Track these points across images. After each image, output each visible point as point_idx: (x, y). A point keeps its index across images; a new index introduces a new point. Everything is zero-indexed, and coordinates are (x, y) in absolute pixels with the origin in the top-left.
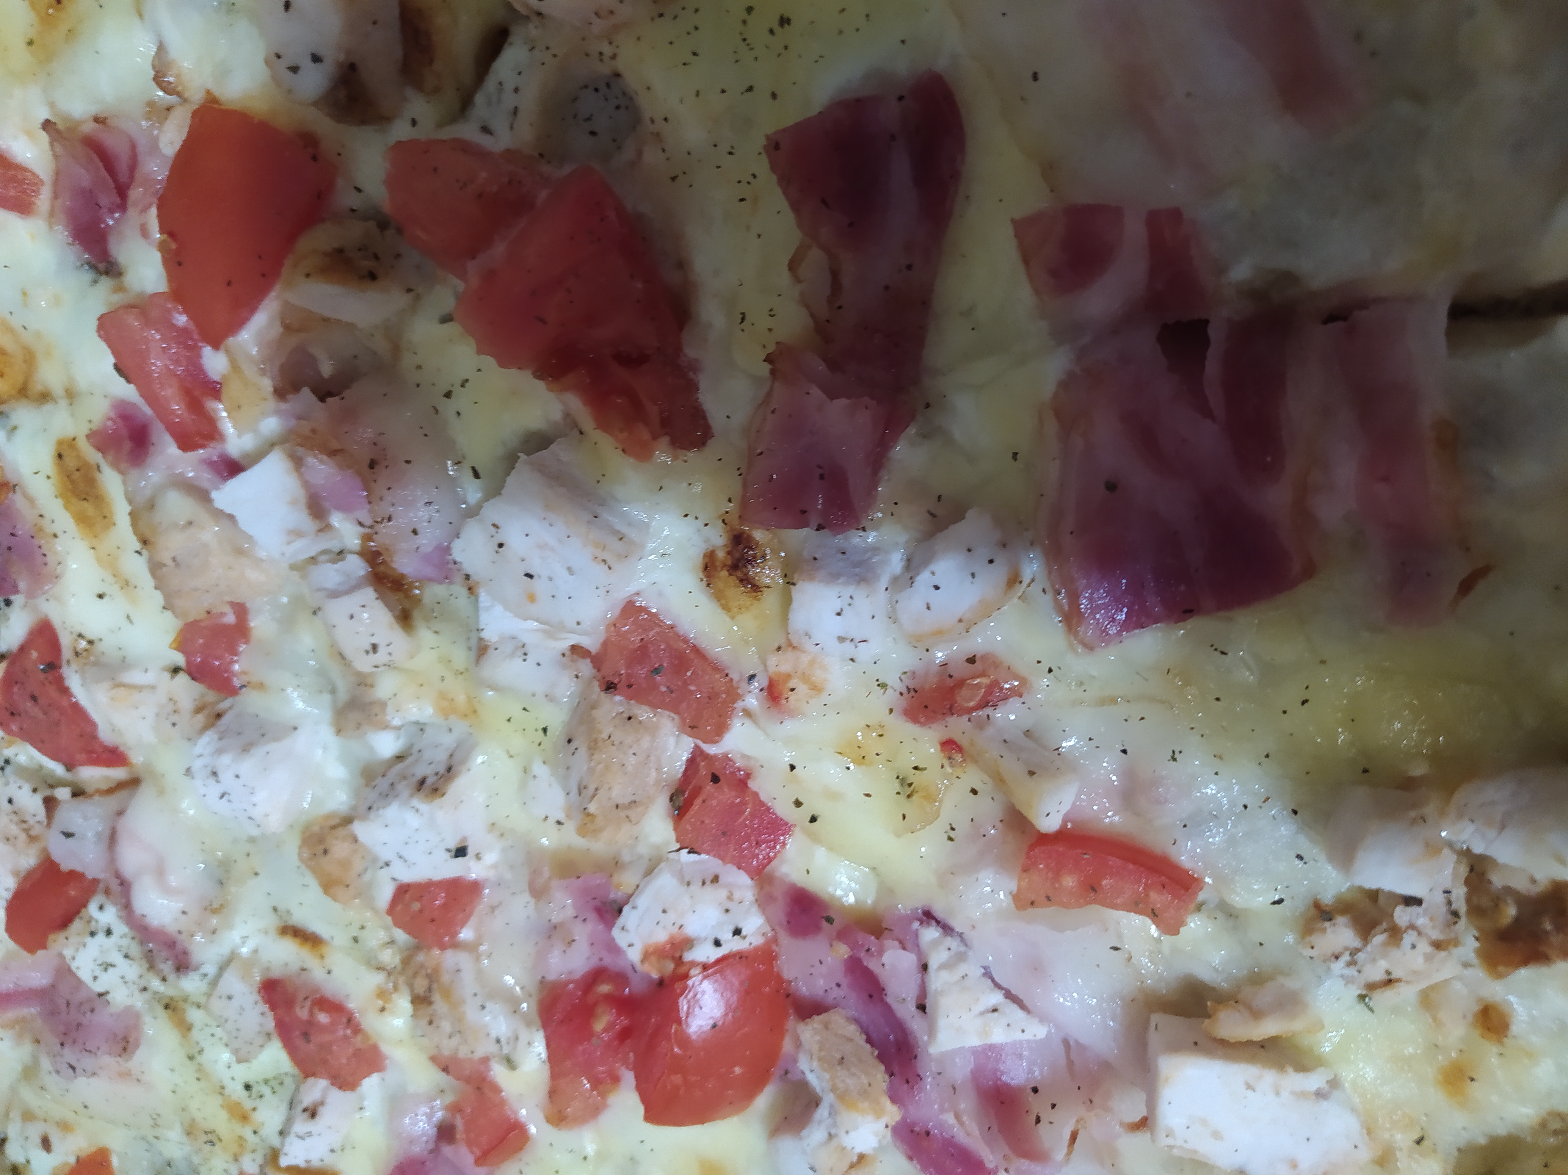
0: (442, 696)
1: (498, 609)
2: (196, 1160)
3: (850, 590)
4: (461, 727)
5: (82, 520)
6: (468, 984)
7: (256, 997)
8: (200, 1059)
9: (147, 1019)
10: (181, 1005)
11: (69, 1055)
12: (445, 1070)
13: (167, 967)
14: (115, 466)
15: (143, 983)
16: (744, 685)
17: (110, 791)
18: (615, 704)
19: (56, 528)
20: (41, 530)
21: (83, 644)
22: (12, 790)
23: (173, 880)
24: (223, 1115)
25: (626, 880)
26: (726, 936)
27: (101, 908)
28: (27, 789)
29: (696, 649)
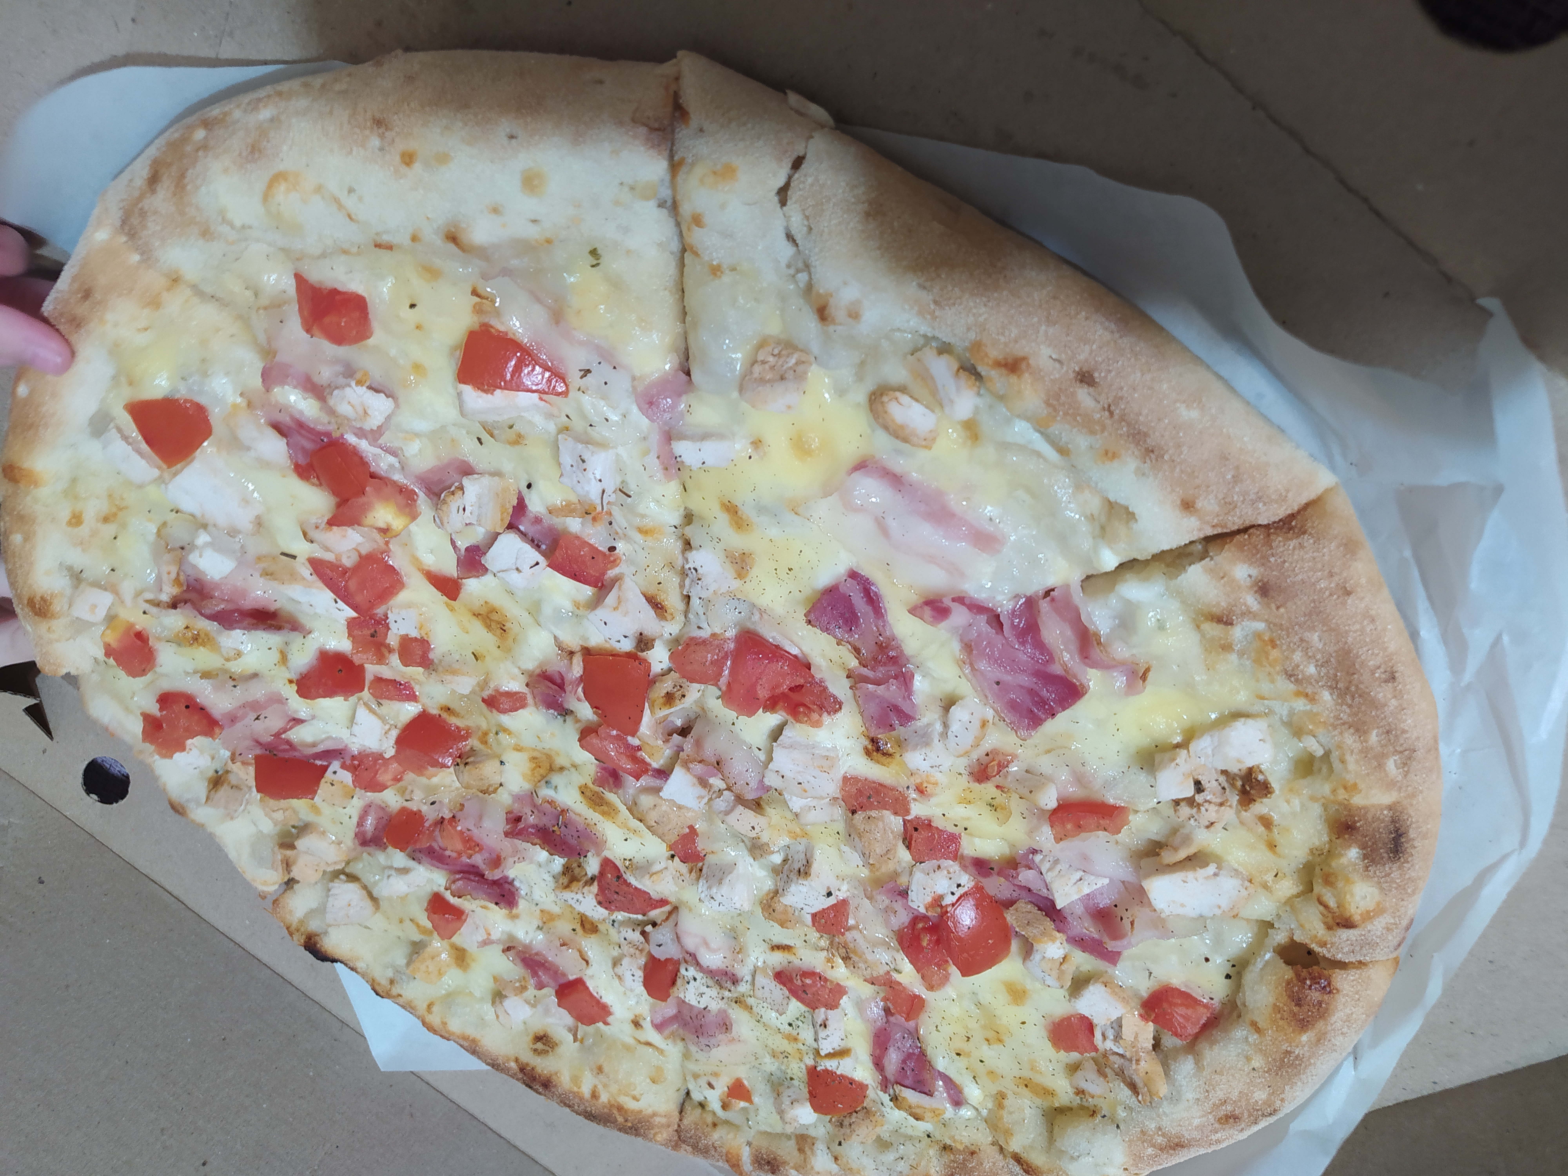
0: (790, 832)
1: (794, 798)
2: (783, 1068)
3: (924, 751)
4: (804, 841)
5: (603, 814)
6: (862, 944)
7: (774, 983)
8: (764, 1020)
9: (730, 1011)
10: (742, 999)
11: (703, 1041)
12: (873, 984)
13: (729, 985)
14: (611, 791)
15: (720, 996)
16: (906, 792)
17: (667, 918)
18: (860, 816)
19: (594, 821)
20: (588, 825)
21: (627, 863)
22: (624, 934)
23: (713, 945)
24: (786, 1042)
25: (903, 881)
26: (955, 889)
27: (686, 970)
28: (630, 931)
29: (881, 785)
